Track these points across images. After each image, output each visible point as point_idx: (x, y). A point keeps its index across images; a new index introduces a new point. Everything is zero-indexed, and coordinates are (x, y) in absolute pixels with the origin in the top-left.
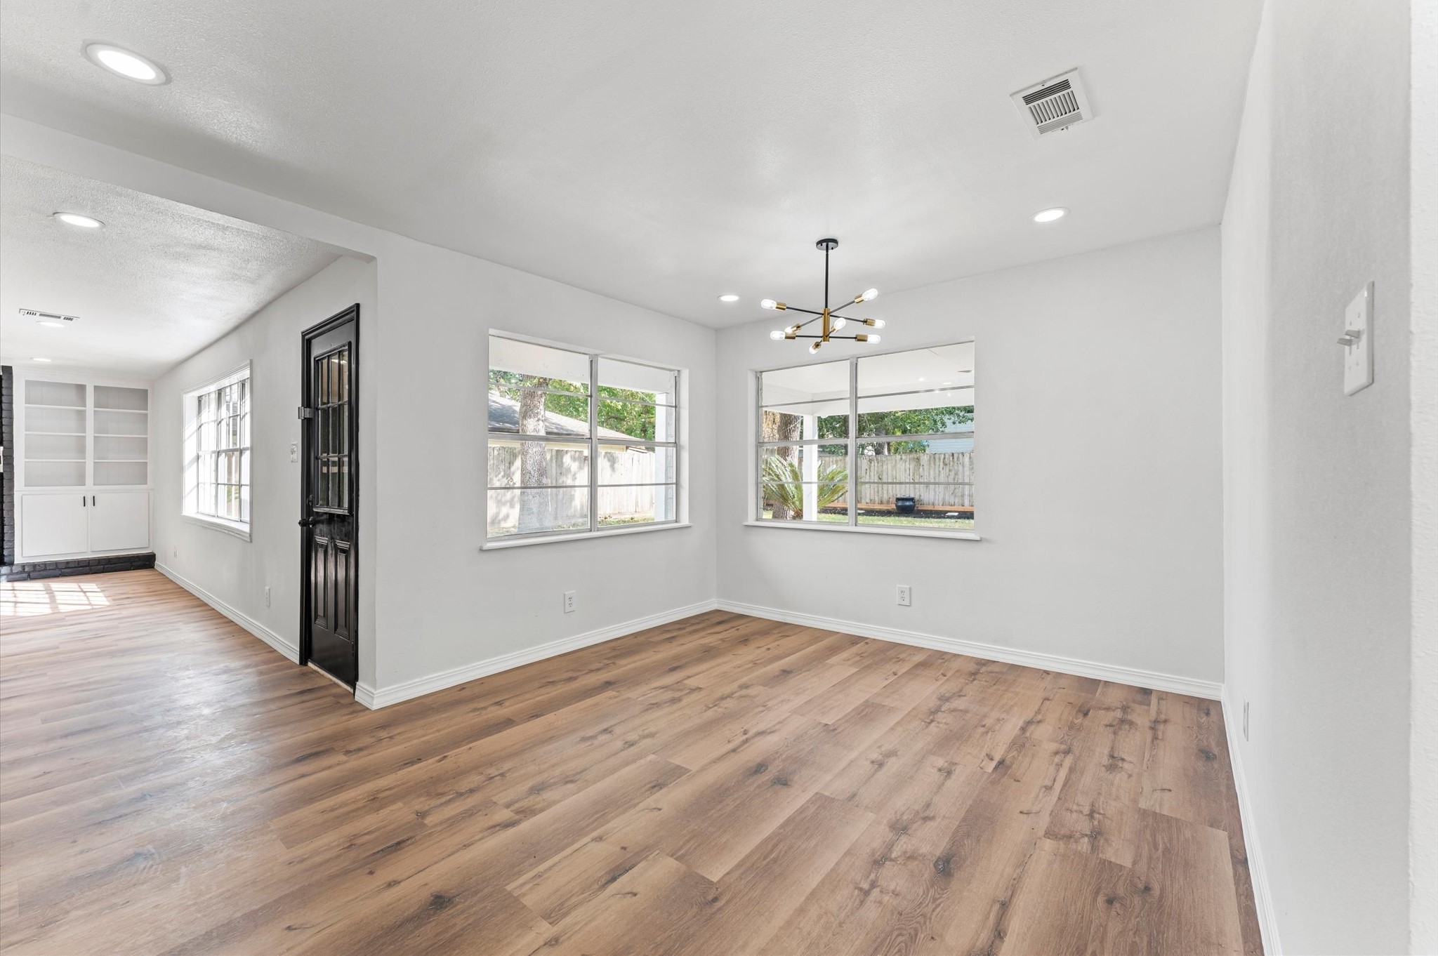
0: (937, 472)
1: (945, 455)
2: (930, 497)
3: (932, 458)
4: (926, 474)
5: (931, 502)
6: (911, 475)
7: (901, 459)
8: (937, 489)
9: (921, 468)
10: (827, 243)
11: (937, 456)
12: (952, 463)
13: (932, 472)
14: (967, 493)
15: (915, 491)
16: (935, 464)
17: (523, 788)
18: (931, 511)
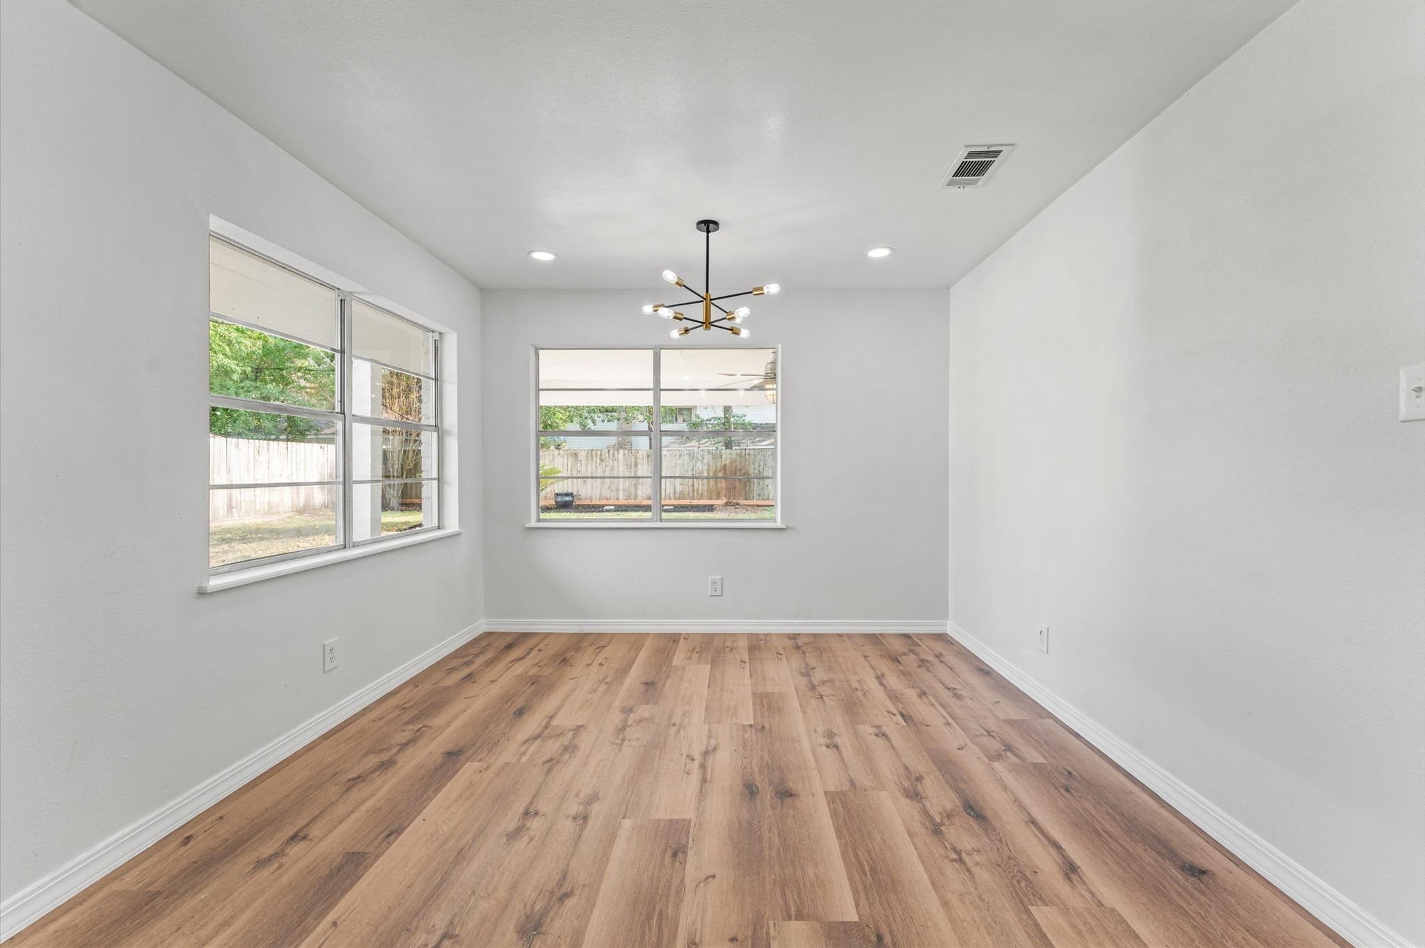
0: (594, 467)
1: (601, 451)
2: (587, 492)
3: (590, 454)
4: (584, 469)
5: (588, 497)
6: (569, 470)
7: (559, 454)
8: (594, 484)
9: (579, 464)
10: (708, 225)
11: (594, 452)
12: (608, 459)
13: (589, 468)
14: (621, 487)
15: (573, 487)
16: (592, 459)
17: (508, 936)
18: (589, 505)
